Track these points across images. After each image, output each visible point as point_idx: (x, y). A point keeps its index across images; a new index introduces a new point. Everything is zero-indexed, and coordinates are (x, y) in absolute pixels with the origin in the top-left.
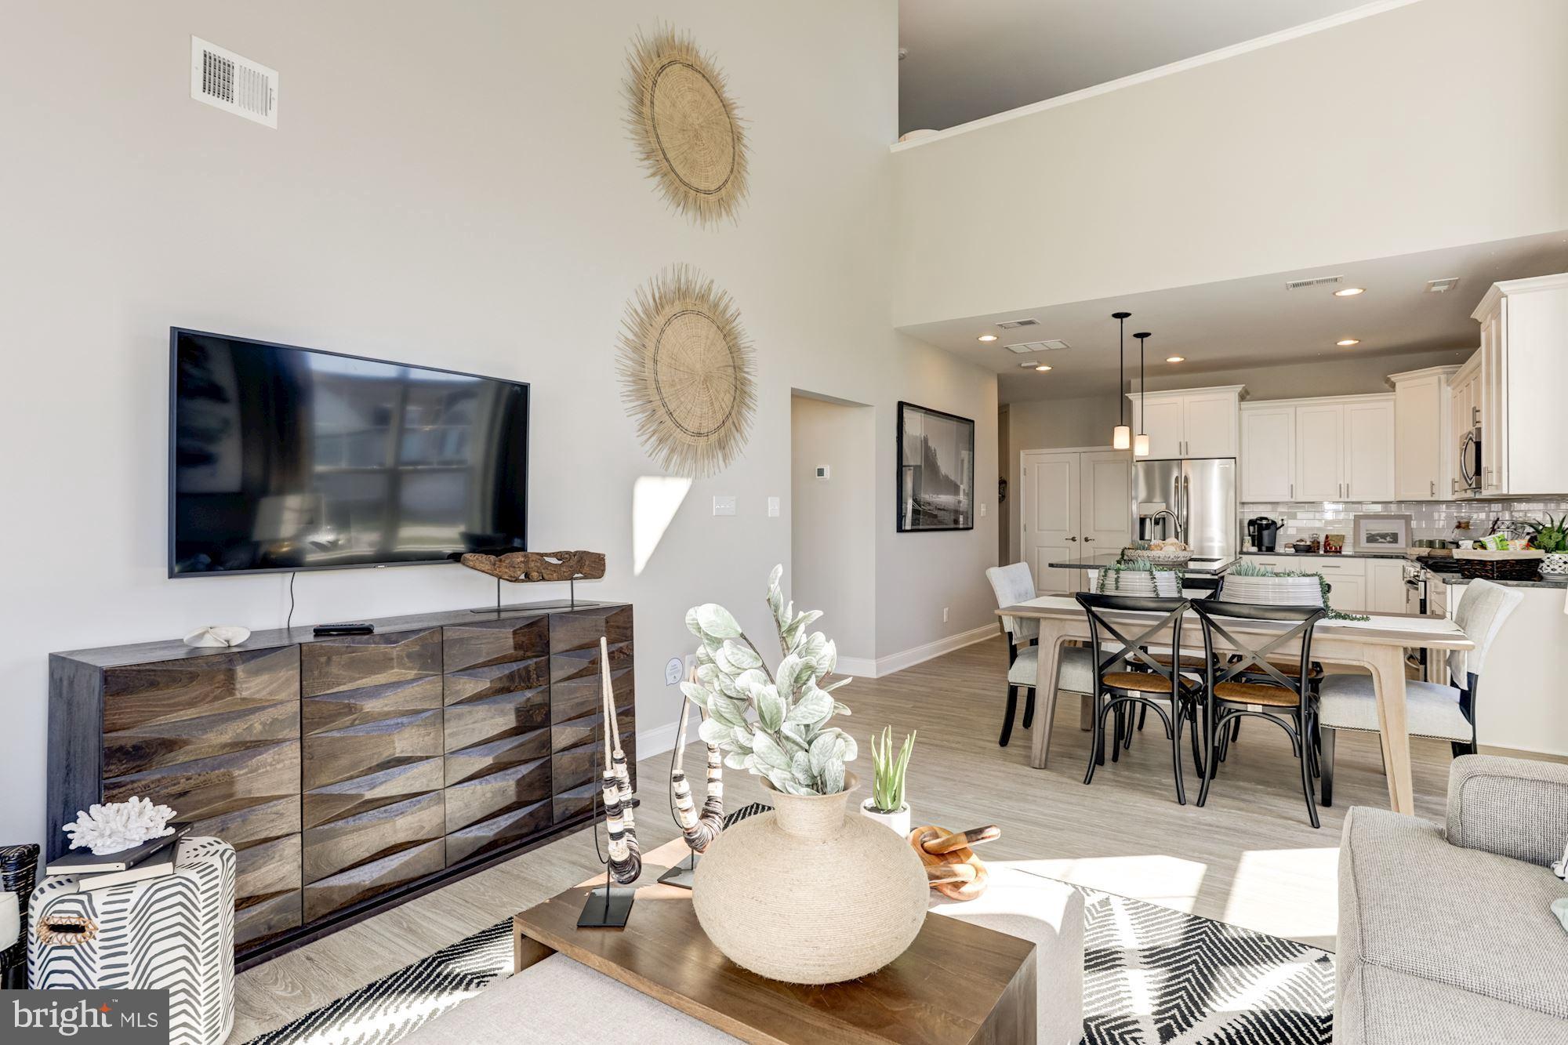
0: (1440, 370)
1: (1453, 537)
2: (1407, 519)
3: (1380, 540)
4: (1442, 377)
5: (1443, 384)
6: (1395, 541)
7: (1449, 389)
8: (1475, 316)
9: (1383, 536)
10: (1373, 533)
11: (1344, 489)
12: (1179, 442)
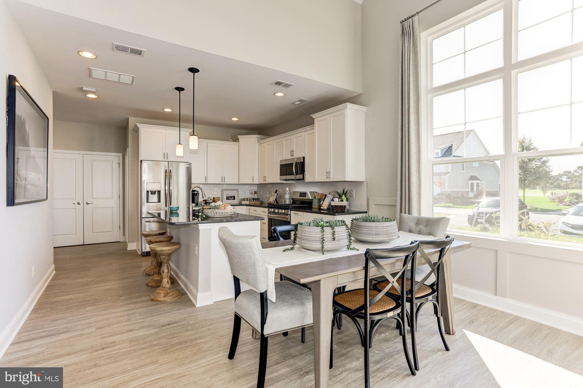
0: (256, 137)
1: (253, 197)
2: (237, 190)
3: (230, 199)
4: (256, 139)
5: (256, 141)
6: (234, 199)
7: (258, 143)
8: (313, 116)
9: (231, 197)
10: (228, 196)
11: (223, 179)
12: (163, 152)
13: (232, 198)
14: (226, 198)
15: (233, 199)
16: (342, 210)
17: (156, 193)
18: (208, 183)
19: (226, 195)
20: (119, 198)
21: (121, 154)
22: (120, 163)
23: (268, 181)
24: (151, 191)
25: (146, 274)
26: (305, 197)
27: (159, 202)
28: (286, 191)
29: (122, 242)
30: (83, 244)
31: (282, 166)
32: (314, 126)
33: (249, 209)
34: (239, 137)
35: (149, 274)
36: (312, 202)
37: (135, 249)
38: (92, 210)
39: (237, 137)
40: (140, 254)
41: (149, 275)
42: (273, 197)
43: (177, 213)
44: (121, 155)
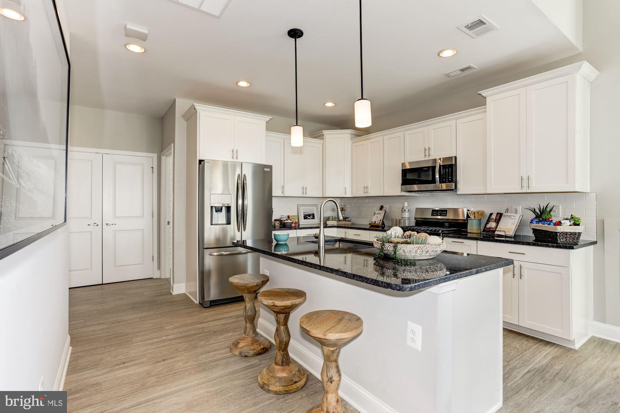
0: (350, 132)
3: (309, 218)
4: (349, 135)
5: (349, 139)
6: (314, 218)
7: (351, 141)
8: (484, 93)
9: (309, 215)
10: (306, 214)
11: (304, 189)
12: (232, 149)
13: (311, 216)
14: (304, 216)
15: (312, 219)
16: (574, 240)
17: (224, 209)
18: (285, 196)
19: (304, 213)
20: (153, 217)
21: (156, 154)
22: (154, 167)
23: (372, 193)
24: (215, 207)
25: (240, 354)
26: (446, 216)
27: (227, 224)
28: (405, 208)
29: (157, 279)
30: (102, 283)
31: (405, 172)
32: (486, 108)
33: (346, 233)
34: (324, 133)
35: (247, 354)
36: (467, 223)
37: (184, 292)
38: (115, 234)
39: (322, 132)
40: (198, 303)
41: (246, 356)
42: (379, 216)
43: (286, 244)
44: (155, 156)
